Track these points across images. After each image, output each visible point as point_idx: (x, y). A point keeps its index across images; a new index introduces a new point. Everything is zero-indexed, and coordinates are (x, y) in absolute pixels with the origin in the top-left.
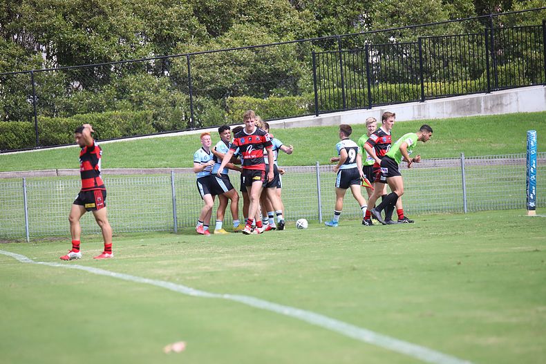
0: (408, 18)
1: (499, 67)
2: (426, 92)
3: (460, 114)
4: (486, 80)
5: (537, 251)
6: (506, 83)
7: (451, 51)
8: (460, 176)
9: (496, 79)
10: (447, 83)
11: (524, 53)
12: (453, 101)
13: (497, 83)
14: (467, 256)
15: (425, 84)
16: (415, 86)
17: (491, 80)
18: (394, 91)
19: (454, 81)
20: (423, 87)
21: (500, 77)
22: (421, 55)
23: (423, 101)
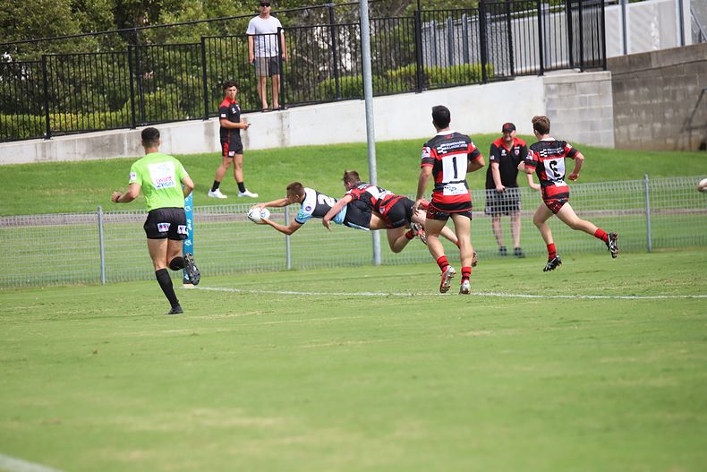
0: (27, 28)
1: (146, 96)
2: (52, 126)
3: (97, 156)
4: (130, 112)
5: (194, 334)
6: (155, 117)
7: (83, 72)
8: (97, 236)
9: (143, 112)
10: (79, 115)
11: (179, 78)
12: (88, 139)
13: (144, 116)
14: (106, 343)
15: (51, 116)
16: (38, 118)
17: (137, 112)
18: (9, 125)
19: (89, 113)
20: (48, 119)
21: (147, 107)
22: (45, 77)
23: (48, 137)
